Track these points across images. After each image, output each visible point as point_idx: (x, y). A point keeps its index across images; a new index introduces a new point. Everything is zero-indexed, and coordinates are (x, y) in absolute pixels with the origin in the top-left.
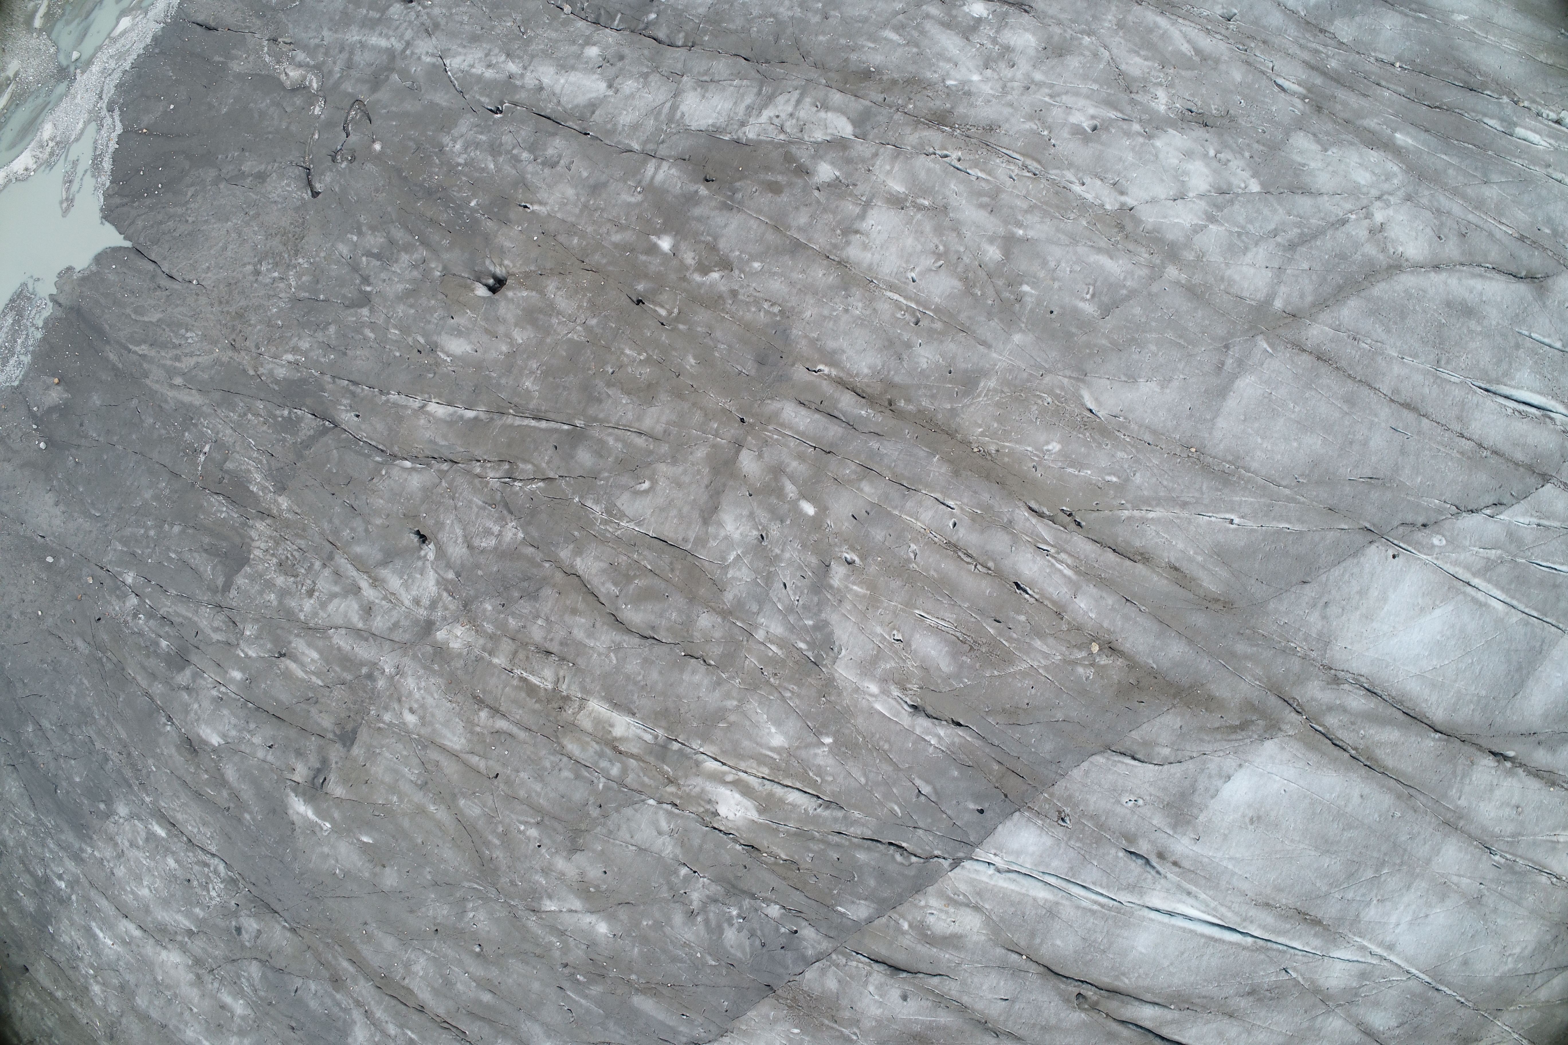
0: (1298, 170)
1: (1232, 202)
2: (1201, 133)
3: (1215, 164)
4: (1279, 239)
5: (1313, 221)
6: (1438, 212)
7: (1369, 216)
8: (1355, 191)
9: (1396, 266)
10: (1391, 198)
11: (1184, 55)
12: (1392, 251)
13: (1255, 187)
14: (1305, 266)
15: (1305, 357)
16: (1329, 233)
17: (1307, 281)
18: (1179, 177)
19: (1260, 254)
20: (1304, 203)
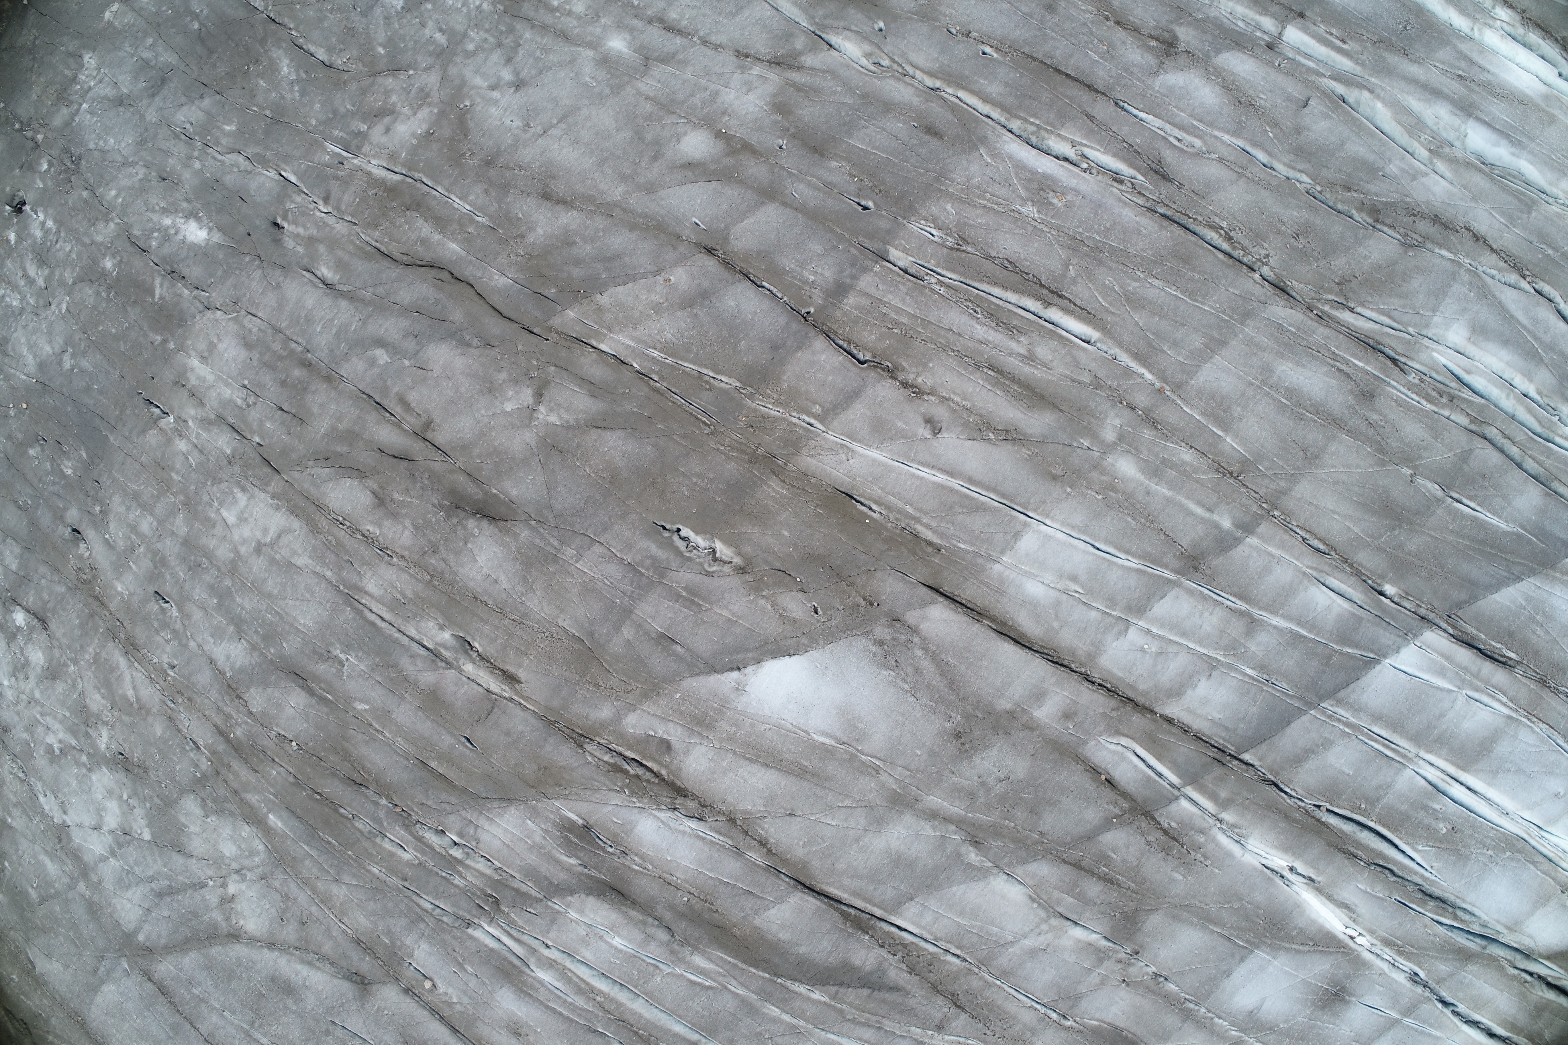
0: (181, 829)
1: (129, 842)
2: (121, 776)
3: (125, 807)
4: (153, 885)
5: (180, 878)
6: (286, 898)
7: (224, 886)
8: (218, 861)
9: (235, 936)
10: (249, 874)
11: (128, 700)
12: (234, 921)
13: (147, 836)
14: (166, 913)
15: (150, 984)
16: (190, 891)
17: (165, 926)
18: (100, 812)
19: (137, 894)
20: (178, 860)
